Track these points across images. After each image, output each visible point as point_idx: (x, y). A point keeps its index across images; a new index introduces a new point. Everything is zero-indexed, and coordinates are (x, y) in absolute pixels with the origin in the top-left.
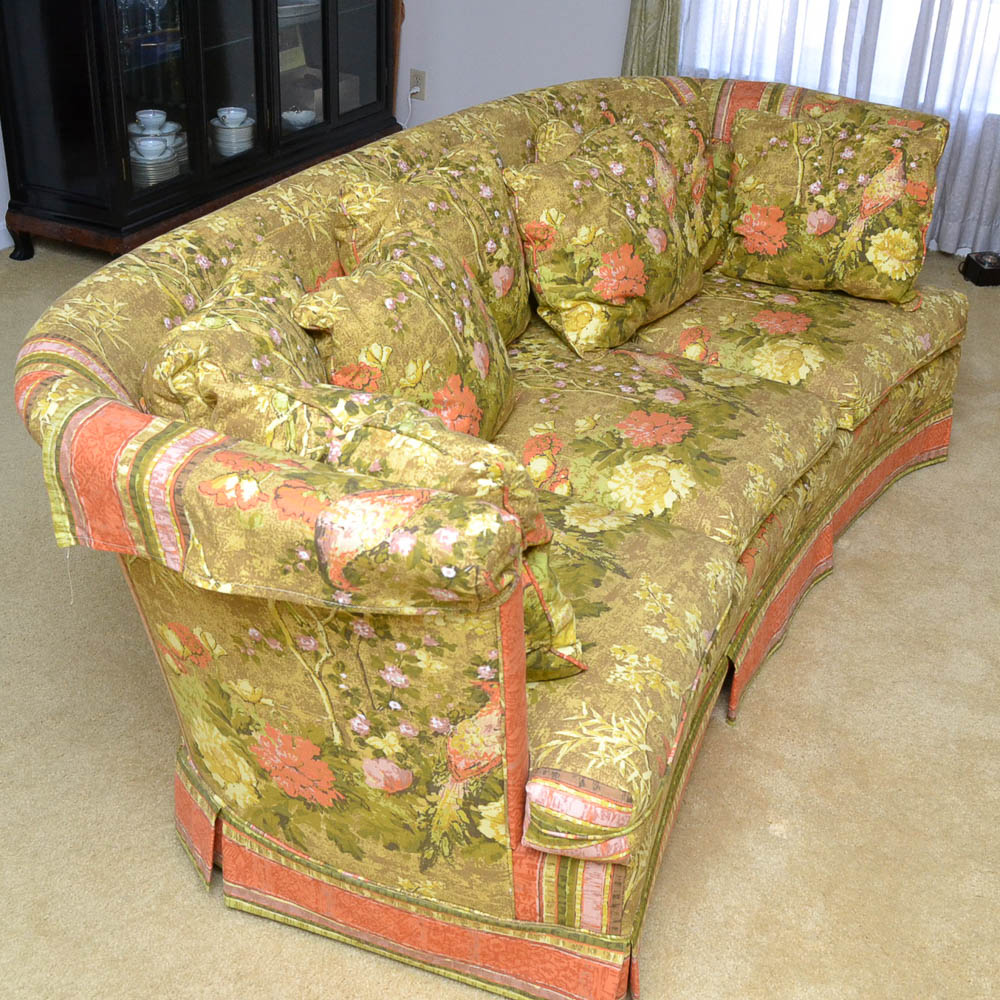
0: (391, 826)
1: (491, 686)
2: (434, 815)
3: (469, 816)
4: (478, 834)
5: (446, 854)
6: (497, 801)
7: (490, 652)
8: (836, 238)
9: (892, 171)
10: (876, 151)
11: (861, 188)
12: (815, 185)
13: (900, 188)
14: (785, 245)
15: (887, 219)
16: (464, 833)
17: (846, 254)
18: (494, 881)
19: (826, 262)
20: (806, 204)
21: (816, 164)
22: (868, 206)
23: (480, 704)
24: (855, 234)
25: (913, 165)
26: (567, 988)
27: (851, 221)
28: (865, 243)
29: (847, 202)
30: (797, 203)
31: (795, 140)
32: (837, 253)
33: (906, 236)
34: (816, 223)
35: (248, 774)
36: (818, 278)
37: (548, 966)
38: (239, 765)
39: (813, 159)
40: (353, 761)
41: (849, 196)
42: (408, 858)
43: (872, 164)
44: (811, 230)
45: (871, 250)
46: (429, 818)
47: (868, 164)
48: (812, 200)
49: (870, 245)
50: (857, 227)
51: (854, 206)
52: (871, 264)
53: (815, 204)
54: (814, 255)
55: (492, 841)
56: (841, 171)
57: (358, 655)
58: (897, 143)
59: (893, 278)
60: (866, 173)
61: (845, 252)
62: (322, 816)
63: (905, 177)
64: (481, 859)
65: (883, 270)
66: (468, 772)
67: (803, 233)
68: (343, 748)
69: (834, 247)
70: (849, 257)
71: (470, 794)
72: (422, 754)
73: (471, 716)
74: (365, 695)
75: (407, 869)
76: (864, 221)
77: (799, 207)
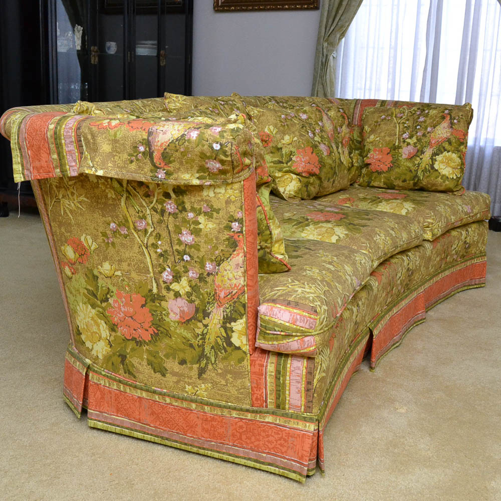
0: (183, 346)
1: (239, 236)
2: (206, 333)
3: (226, 332)
4: (230, 344)
5: (213, 362)
6: (241, 319)
7: (238, 213)
8: (418, 159)
9: (445, 124)
10: (436, 116)
11: (429, 134)
12: (406, 134)
13: (449, 132)
14: (392, 165)
15: (444, 148)
16: (223, 344)
17: (423, 166)
18: (240, 379)
19: (413, 171)
20: (402, 144)
21: (405, 125)
22: (433, 142)
23: (233, 249)
24: (427, 156)
25: (455, 121)
26: (282, 453)
27: (425, 149)
28: (433, 160)
29: (422, 141)
30: (397, 144)
31: (394, 115)
32: (418, 166)
33: (454, 156)
34: (407, 153)
35: (104, 331)
36: (409, 180)
37: (271, 438)
38: (101, 328)
39: (404, 123)
40: (163, 303)
41: (423, 138)
42: (191, 369)
43: (435, 122)
44: (404, 156)
45: (437, 163)
46: (203, 335)
47: (432, 122)
48: (404, 142)
49: (436, 161)
50: (428, 152)
51: (426, 142)
52: (437, 170)
53: (406, 143)
54: (407, 168)
55: (239, 348)
56: (418, 127)
57: (167, 227)
58: (447, 112)
59: (449, 177)
60: (431, 126)
61: (423, 165)
62: (144, 348)
63: (452, 127)
64: (232, 363)
65: (443, 173)
66: (226, 299)
67: (400, 158)
68: (157, 295)
69: (417, 163)
70: (425, 168)
71: (227, 315)
72: (201, 290)
73: (227, 259)
74: (171, 254)
75: (191, 378)
76: (432, 149)
77: (398, 146)
